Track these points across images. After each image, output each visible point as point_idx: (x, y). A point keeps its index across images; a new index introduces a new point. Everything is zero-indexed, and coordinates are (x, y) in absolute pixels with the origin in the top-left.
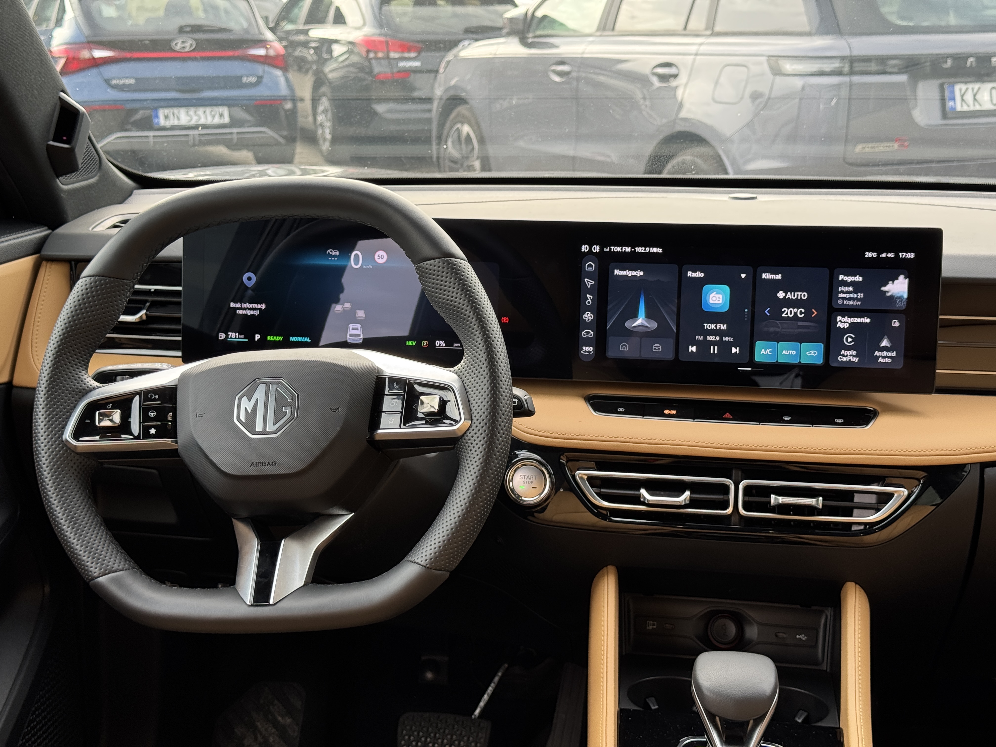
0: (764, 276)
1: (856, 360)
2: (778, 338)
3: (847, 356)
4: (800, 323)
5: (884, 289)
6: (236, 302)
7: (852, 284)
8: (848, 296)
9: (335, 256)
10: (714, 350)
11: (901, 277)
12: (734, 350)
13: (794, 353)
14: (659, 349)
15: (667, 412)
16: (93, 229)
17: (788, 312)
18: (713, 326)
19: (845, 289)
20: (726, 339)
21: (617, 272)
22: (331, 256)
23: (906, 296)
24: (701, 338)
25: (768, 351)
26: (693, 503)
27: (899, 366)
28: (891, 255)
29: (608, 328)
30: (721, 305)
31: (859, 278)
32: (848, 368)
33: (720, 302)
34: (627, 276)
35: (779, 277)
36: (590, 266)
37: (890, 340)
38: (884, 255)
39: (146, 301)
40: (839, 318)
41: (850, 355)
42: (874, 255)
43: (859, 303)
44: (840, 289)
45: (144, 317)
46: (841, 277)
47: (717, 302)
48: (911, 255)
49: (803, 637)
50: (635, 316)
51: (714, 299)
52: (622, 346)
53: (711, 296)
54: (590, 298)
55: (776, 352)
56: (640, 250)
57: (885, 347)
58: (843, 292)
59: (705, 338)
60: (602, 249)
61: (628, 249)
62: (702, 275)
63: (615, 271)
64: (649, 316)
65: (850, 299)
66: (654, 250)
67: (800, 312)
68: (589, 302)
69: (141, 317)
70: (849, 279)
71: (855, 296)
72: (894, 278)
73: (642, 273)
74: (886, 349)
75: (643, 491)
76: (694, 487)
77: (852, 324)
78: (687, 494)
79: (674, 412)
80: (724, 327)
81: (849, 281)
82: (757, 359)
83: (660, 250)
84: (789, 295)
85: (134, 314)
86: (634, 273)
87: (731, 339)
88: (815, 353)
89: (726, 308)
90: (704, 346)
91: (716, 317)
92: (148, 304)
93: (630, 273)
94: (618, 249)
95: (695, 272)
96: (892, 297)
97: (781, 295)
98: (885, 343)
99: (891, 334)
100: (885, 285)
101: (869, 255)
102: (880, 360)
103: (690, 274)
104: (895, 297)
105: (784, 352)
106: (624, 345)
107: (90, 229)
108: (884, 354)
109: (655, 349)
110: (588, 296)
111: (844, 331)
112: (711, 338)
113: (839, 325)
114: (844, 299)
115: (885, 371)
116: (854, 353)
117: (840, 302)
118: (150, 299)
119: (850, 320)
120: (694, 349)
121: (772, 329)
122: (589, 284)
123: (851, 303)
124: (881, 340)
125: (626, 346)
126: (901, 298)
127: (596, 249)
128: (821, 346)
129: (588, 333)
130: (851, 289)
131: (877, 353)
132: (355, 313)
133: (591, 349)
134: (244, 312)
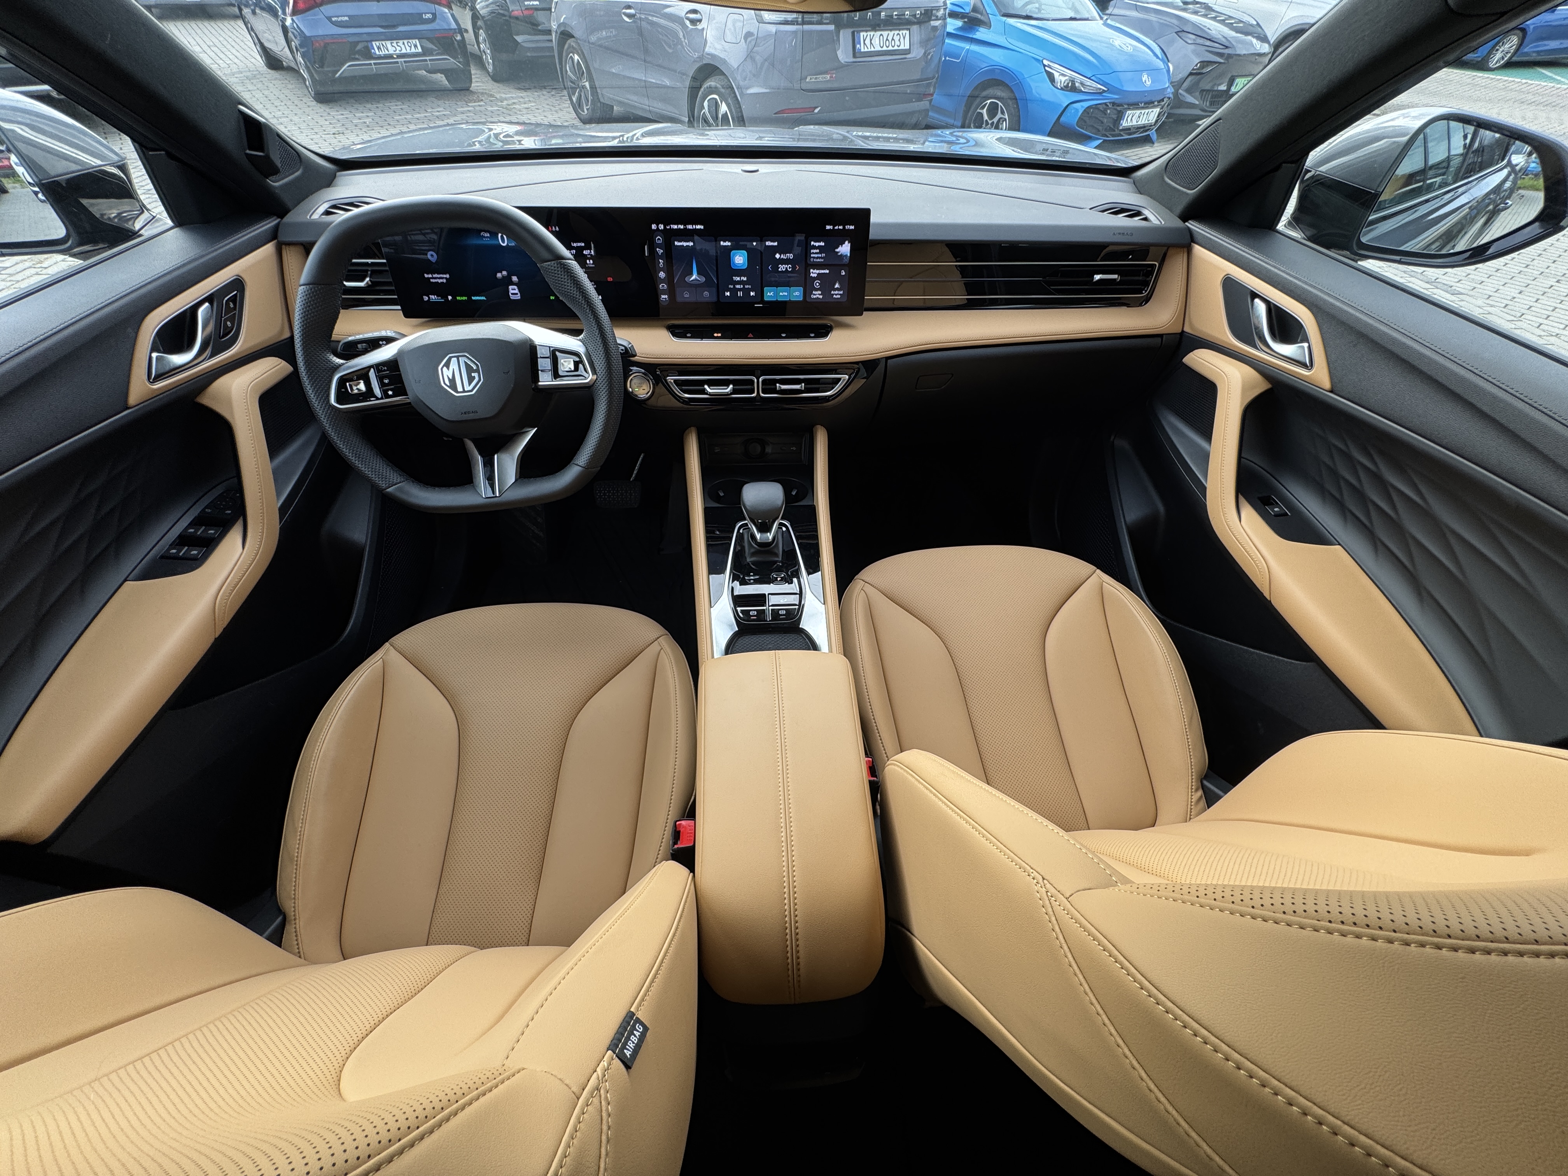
0: (767, 243)
1: (821, 297)
2: (777, 284)
3: (816, 294)
4: (789, 275)
5: (837, 250)
6: (428, 274)
7: (819, 247)
8: (816, 256)
9: (487, 237)
10: (740, 294)
11: (847, 242)
12: (752, 294)
13: (786, 294)
14: (707, 295)
15: (716, 335)
16: (310, 217)
17: (782, 268)
18: (738, 279)
19: (815, 251)
20: (747, 287)
21: (676, 243)
22: (485, 237)
23: (849, 255)
24: (732, 287)
25: (772, 293)
26: (734, 391)
27: (845, 299)
28: (841, 227)
29: (675, 282)
30: (742, 264)
31: (822, 244)
32: (817, 302)
33: (742, 262)
34: (683, 246)
35: (776, 244)
36: (659, 239)
37: (840, 284)
38: (836, 228)
39: (367, 271)
40: (811, 270)
41: (818, 294)
42: (831, 227)
43: (823, 260)
44: (812, 251)
45: (370, 283)
46: (812, 243)
47: (740, 262)
48: (852, 227)
49: (794, 449)
50: (691, 274)
51: (738, 260)
53: (736, 258)
54: (662, 262)
55: (776, 294)
56: (690, 227)
57: (837, 288)
58: (813, 253)
59: (734, 287)
60: (665, 227)
61: (682, 227)
62: (729, 244)
64: (699, 273)
65: (818, 258)
66: (698, 227)
67: (789, 267)
68: (661, 265)
69: (367, 283)
70: (817, 244)
71: (820, 255)
72: (842, 243)
73: (692, 244)
75: (706, 387)
76: (734, 382)
77: (818, 274)
78: (731, 386)
79: (719, 335)
80: (745, 279)
82: (766, 299)
83: (702, 227)
84: (782, 256)
85: (362, 280)
86: (687, 244)
87: (750, 287)
88: (798, 294)
89: (745, 267)
90: (734, 291)
91: (739, 272)
92: (369, 272)
93: (685, 244)
94: (675, 227)
95: (725, 242)
96: (841, 255)
97: (778, 256)
98: (837, 286)
99: (840, 279)
100: (837, 248)
101: (828, 227)
102: (834, 296)
103: (722, 243)
104: (843, 255)
105: (781, 294)
106: (686, 293)
107: (308, 217)
108: (836, 292)
109: (705, 295)
110: (660, 260)
111: (814, 279)
112: (738, 286)
113: (811, 275)
114: (814, 257)
115: (837, 302)
116: (820, 292)
118: (370, 269)
119: (818, 272)
120: (728, 294)
121: (773, 279)
122: (660, 252)
123: (818, 260)
124: (835, 284)
126: (846, 256)
127: (661, 227)
128: (802, 289)
129: (663, 286)
130: (818, 251)
131: (832, 292)
132: (511, 279)
133: (666, 296)
134: (436, 281)
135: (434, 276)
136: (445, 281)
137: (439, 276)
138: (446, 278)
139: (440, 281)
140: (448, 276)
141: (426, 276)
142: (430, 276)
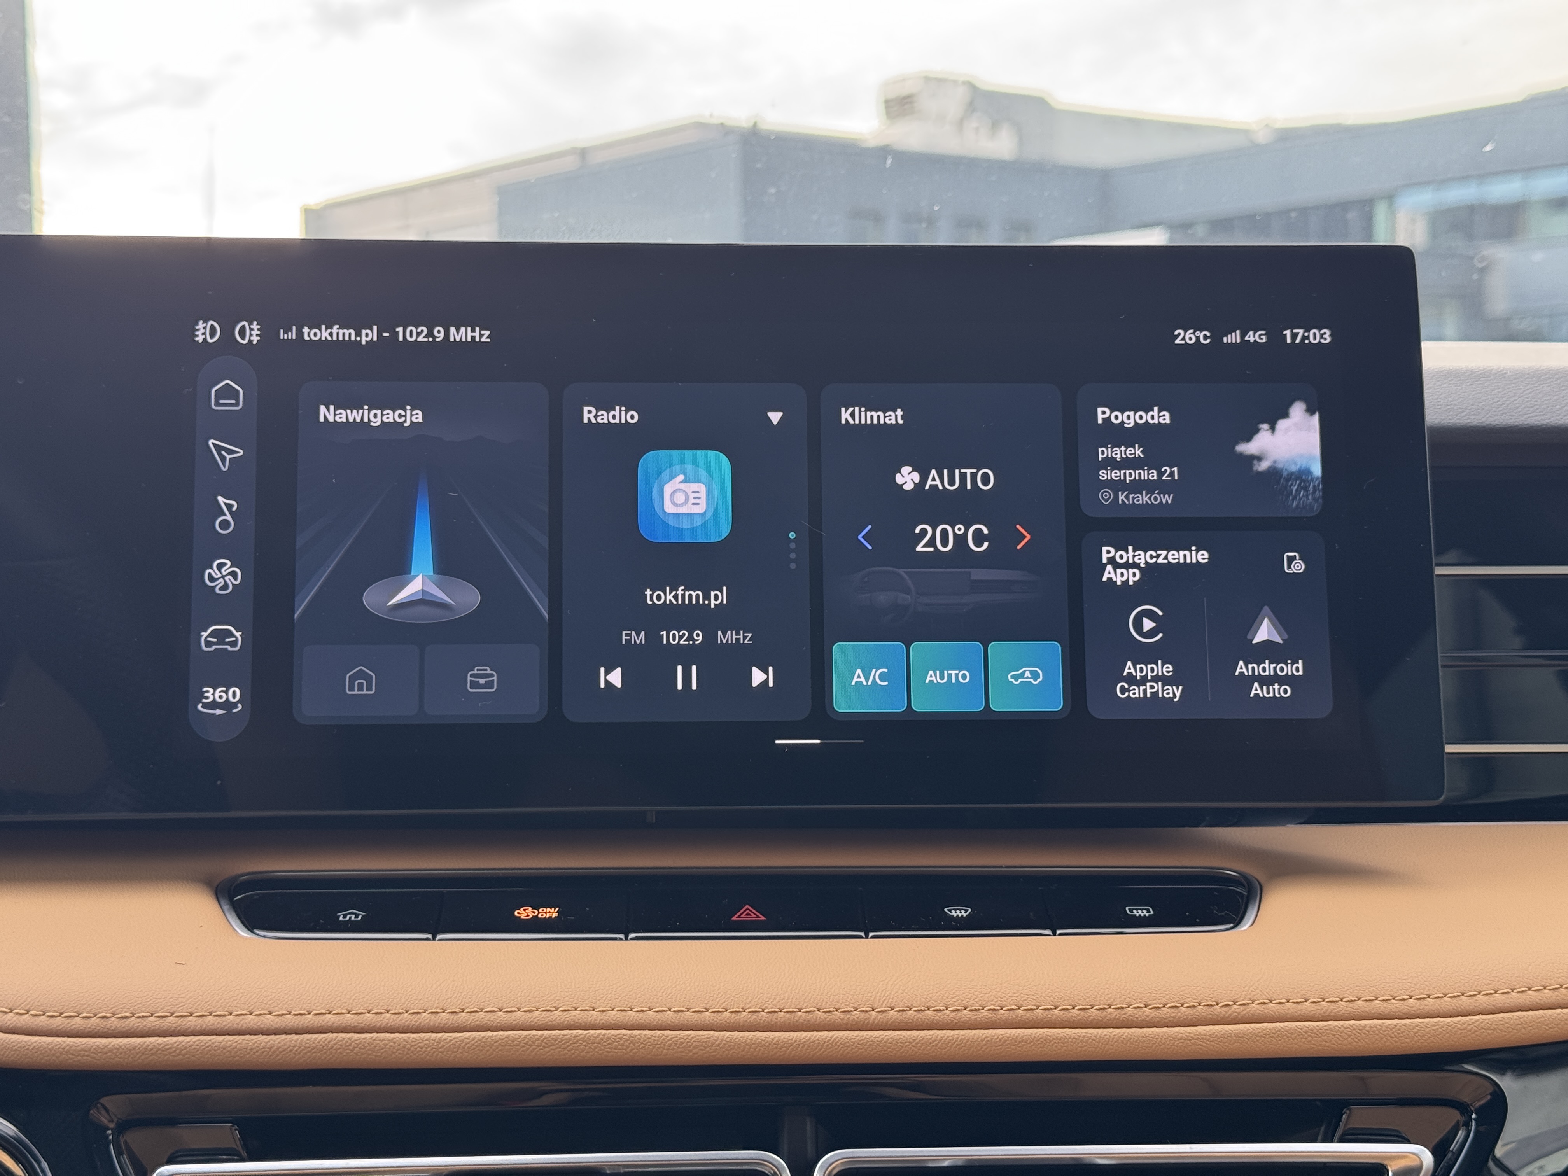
0: (845, 415)
1: (1174, 692)
2: (908, 627)
3: (1144, 681)
4: (978, 574)
7: (1140, 434)
8: (1130, 475)
12: (758, 677)
13: (964, 676)
14: (489, 685)
15: (525, 913)
17: (934, 538)
18: (679, 596)
19: (1119, 453)
20: (727, 638)
21: (327, 413)
24: (639, 638)
25: (876, 674)
27: (1321, 707)
28: (1258, 337)
29: (296, 615)
30: (701, 521)
31: (1160, 416)
32: (1150, 723)
33: (701, 509)
34: (364, 426)
35: (895, 417)
37: (1282, 621)
38: (1235, 338)
40: (1107, 552)
41: (1156, 679)
42: (1203, 336)
43: (1168, 499)
44: (1103, 453)
46: (1102, 413)
47: (689, 509)
48: (1320, 336)
50: (398, 567)
51: (679, 498)
52: (353, 679)
53: (668, 489)
54: (229, 506)
55: (903, 677)
56: (412, 334)
57: (1267, 642)
58: (1111, 463)
59: (653, 638)
60: (269, 335)
61: (367, 335)
63: (323, 408)
64: (448, 566)
65: (1138, 486)
66: (463, 334)
67: (974, 535)
68: (225, 524)
70: (1130, 419)
71: (1154, 475)
72: (1275, 413)
73: (418, 417)
74: (1268, 651)
77: (1149, 571)
79: (551, 913)
80: (717, 598)
81: (1130, 424)
82: (842, 704)
83: (482, 335)
84: (934, 479)
86: (390, 416)
87: (746, 638)
88: (1035, 675)
89: (723, 529)
90: (651, 666)
91: (690, 563)
93: (377, 417)
94: (331, 334)
95: (609, 409)
96: (1274, 473)
98: (1266, 632)
99: (1284, 599)
100: (1248, 438)
101: (1186, 337)
102: (1256, 690)
103: (589, 414)
104: (1285, 474)
105: (932, 677)
106: (361, 675)
108: (1268, 668)
109: (475, 685)
110: (221, 499)
111: (1128, 596)
112: (676, 637)
113: (1109, 573)
114: (1118, 486)
116: (1167, 670)
117: (1105, 496)
119: (1143, 558)
120: (616, 678)
121: (883, 598)
122: (223, 459)
123: (1143, 499)
124: (1252, 624)
125: (368, 679)
126: (1303, 475)
127: (250, 334)
128: (1053, 650)
129: (221, 636)
130: (1137, 452)
131: (1241, 668)
133: (235, 694)
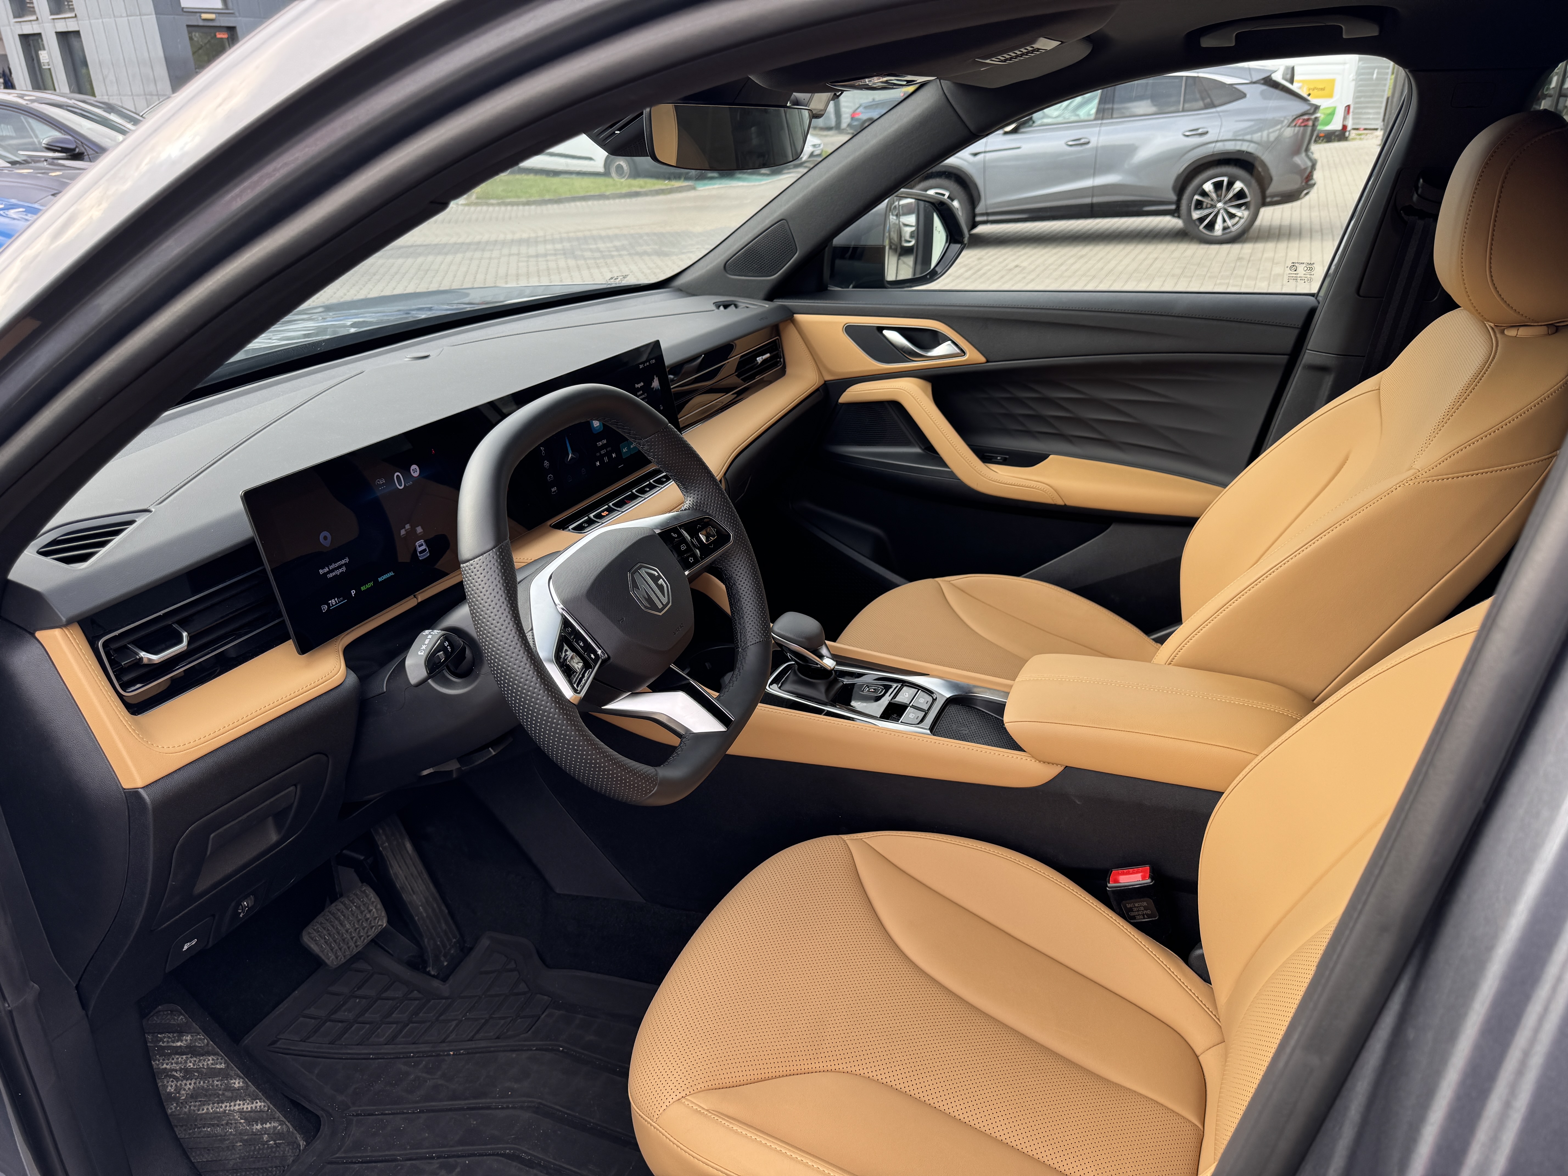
6: (323, 568)
9: (384, 485)
22: (381, 486)
48: (654, 361)
50: (567, 454)
59: (600, 453)
64: (573, 450)
72: (653, 379)
82: (624, 456)
90: (602, 459)
92: (177, 626)
101: (641, 367)
112: (603, 452)
120: (598, 464)
132: (416, 531)
133: (555, 488)
134: (334, 574)
135: (331, 567)
136: (344, 569)
137: (337, 565)
138: (345, 564)
139: (338, 572)
140: (347, 560)
141: (321, 572)
142: (326, 570)
